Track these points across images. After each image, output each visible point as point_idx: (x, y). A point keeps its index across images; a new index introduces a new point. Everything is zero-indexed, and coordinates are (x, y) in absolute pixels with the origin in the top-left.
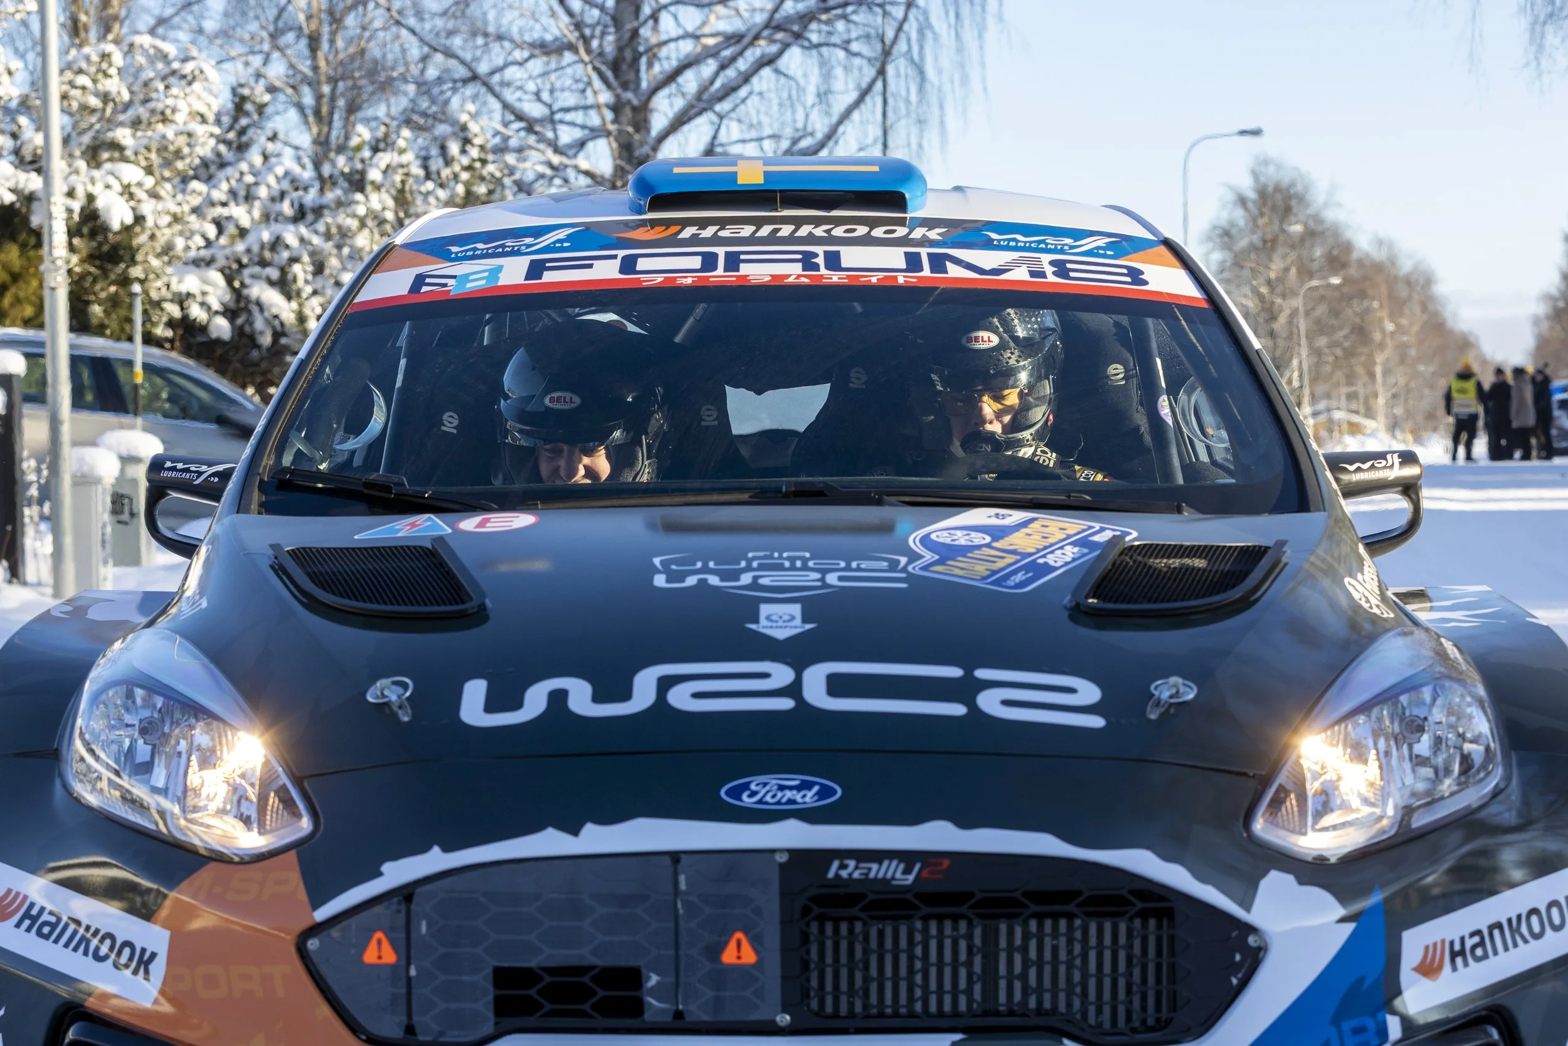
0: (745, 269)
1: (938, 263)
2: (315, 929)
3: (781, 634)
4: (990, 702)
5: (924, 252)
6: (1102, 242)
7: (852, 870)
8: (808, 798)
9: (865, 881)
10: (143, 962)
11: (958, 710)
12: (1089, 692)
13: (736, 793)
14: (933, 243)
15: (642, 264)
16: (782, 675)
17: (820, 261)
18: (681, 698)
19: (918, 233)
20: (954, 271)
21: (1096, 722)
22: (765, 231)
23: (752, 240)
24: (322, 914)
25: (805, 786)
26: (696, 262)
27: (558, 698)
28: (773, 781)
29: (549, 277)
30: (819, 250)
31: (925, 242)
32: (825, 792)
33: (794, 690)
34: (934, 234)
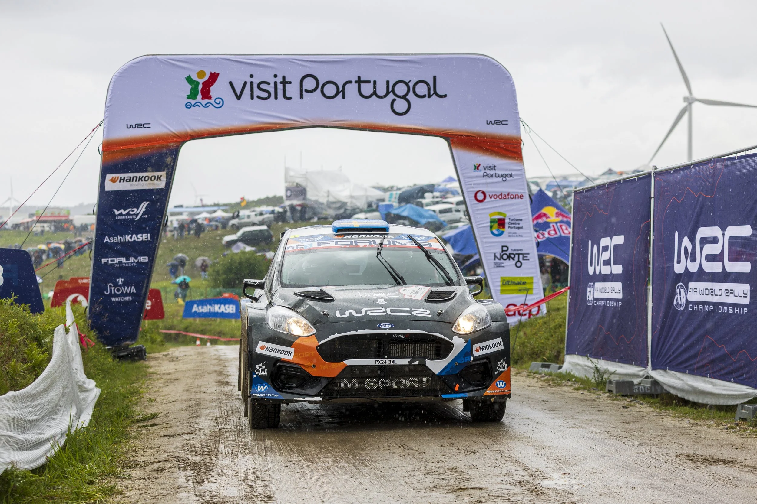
0: (359, 244)
1: (394, 242)
2: (319, 346)
3: (382, 304)
4: (414, 313)
5: (391, 240)
6: (423, 238)
7: (396, 336)
8: (390, 326)
9: (398, 337)
10: (290, 353)
11: (410, 314)
12: (428, 312)
13: (379, 326)
14: (392, 239)
15: (339, 243)
16: (383, 310)
17: (372, 242)
18: (369, 313)
19: (389, 236)
20: (397, 244)
21: (430, 316)
22: (361, 236)
23: (358, 238)
24: (320, 343)
25: (389, 325)
26: (349, 243)
27: (351, 313)
28: (384, 324)
29: (322, 246)
30: (372, 240)
31: (391, 238)
32: (392, 326)
33: (385, 312)
34: (392, 237)
